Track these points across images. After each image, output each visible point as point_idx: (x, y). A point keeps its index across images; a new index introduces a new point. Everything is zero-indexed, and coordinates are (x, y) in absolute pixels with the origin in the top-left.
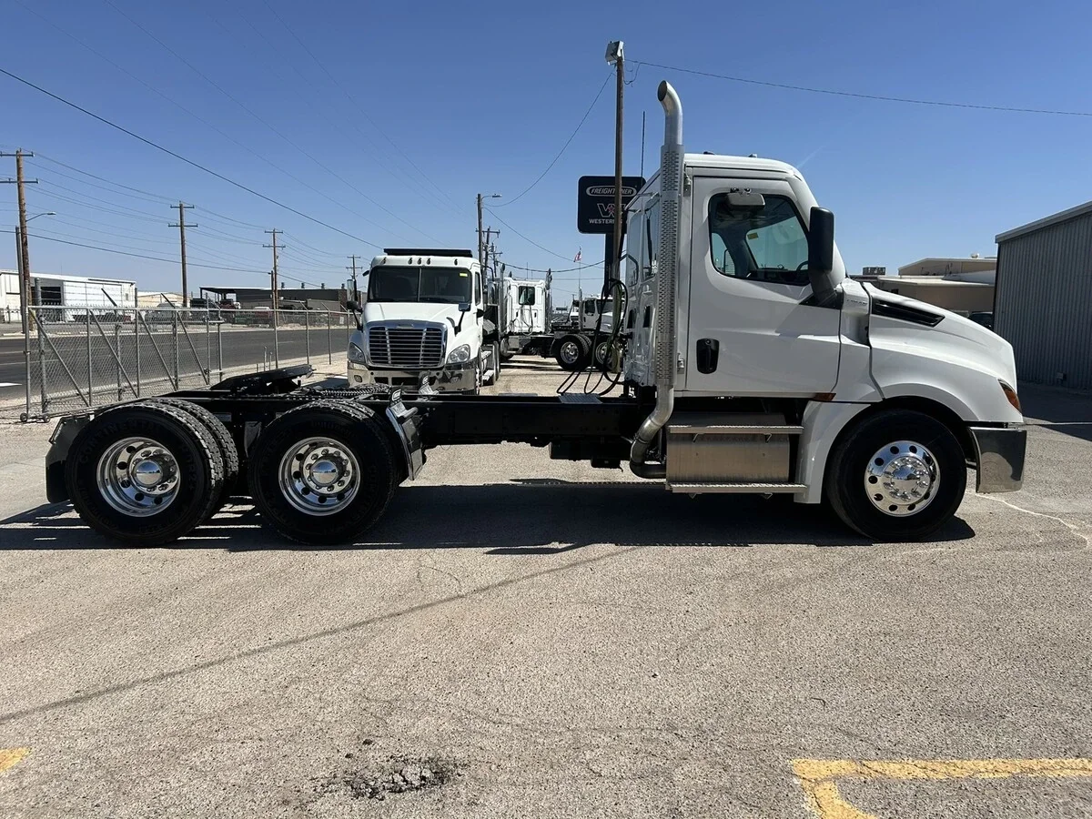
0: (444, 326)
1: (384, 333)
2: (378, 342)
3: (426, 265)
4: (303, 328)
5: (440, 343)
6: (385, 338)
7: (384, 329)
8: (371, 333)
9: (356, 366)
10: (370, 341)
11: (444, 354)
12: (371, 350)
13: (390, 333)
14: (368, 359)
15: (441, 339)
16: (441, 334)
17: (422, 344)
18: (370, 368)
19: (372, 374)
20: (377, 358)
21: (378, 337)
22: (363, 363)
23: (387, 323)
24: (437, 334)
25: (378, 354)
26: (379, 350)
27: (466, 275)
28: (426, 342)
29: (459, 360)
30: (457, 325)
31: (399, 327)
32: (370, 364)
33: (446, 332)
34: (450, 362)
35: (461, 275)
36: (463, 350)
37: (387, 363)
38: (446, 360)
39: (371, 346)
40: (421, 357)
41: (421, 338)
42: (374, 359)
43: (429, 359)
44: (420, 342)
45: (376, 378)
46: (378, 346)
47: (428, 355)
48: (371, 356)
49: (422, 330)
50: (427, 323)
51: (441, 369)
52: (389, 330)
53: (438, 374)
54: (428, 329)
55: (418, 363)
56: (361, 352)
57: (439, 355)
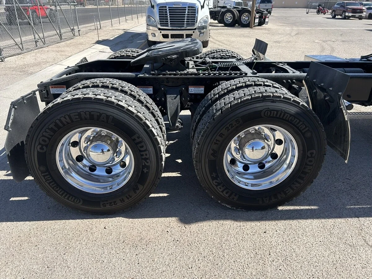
0: (197, 5)
1: (166, 10)
2: (163, 14)
4: (96, 7)
5: (195, 15)
6: (167, 12)
7: (166, 7)
8: (159, 10)
9: (151, 28)
10: (159, 14)
11: (197, 21)
12: (160, 19)
13: (169, 10)
15: (195, 12)
16: (195, 10)
17: (186, 16)
18: (159, 29)
19: (161, 32)
20: (163, 24)
21: (163, 12)
22: (156, 26)
23: (167, 3)
24: (193, 10)
25: (163, 21)
28: (188, 15)
29: (203, 24)
30: (202, 4)
31: (174, 6)
32: (160, 27)
33: (198, 9)
34: (199, 25)
36: (205, 18)
37: (168, 26)
38: (198, 25)
39: (160, 17)
40: (185, 23)
41: (185, 12)
42: (161, 24)
43: (189, 24)
44: (185, 15)
45: (162, 35)
46: (163, 17)
47: (189, 22)
48: (159, 23)
49: (186, 8)
50: (188, 4)
51: (195, 29)
52: (169, 7)
53: (194, 32)
54: (189, 7)
55: (184, 26)
56: (154, 20)
57: (194, 22)
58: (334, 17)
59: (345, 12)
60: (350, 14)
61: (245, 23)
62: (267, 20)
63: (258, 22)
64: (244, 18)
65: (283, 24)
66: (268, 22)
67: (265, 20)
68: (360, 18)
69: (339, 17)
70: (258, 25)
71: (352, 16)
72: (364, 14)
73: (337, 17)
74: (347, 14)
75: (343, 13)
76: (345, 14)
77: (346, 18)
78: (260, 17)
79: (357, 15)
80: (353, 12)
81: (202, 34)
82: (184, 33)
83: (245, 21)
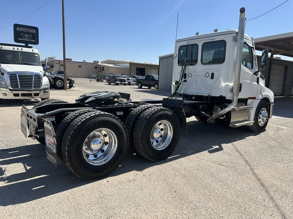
0: (40, 74)
1: (16, 76)
2: (13, 80)
3: (21, 51)
5: (40, 80)
6: (17, 78)
7: (16, 74)
8: (10, 76)
9: (2, 89)
10: (10, 79)
11: (42, 85)
12: (10, 83)
14: (9, 86)
15: (40, 79)
16: (40, 77)
18: (10, 90)
19: (12, 92)
21: (13, 78)
22: (7, 88)
23: (17, 72)
24: (38, 77)
25: (14, 85)
26: (14, 83)
27: (37, 55)
28: (34, 80)
29: (47, 87)
30: (44, 74)
31: (23, 74)
32: (11, 88)
33: (42, 76)
35: (36, 55)
36: (47, 83)
37: (18, 88)
38: (43, 87)
39: (10, 81)
40: (33, 86)
42: (12, 86)
43: (36, 86)
44: (32, 80)
45: (13, 94)
46: (13, 81)
47: (35, 85)
48: (10, 85)
49: (33, 75)
50: (34, 73)
51: (41, 90)
52: (18, 75)
53: (40, 92)
54: (35, 75)
55: (32, 88)
56: (4, 83)
57: (40, 85)
58: (110, 84)
59: (116, 81)
60: (119, 82)
61: (59, 86)
62: (74, 85)
63: (69, 86)
64: (58, 83)
65: (83, 88)
66: (74, 86)
67: (72, 84)
68: (125, 85)
69: (113, 84)
70: (69, 88)
71: (120, 84)
72: (126, 83)
73: (111, 84)
74: (117, 82)
75: (115, 82)
76: (116, 82)
77: (117, 84)
78: (70, 83)
79: (123, 83)
80: (120, 81)
81: (46, 93)
82: (33, 92)
83: (59, 85)
